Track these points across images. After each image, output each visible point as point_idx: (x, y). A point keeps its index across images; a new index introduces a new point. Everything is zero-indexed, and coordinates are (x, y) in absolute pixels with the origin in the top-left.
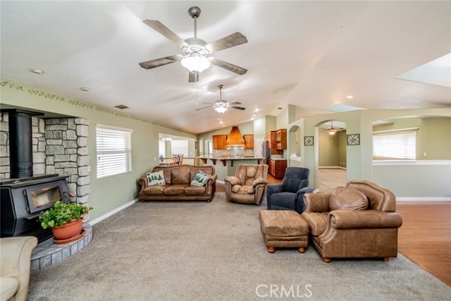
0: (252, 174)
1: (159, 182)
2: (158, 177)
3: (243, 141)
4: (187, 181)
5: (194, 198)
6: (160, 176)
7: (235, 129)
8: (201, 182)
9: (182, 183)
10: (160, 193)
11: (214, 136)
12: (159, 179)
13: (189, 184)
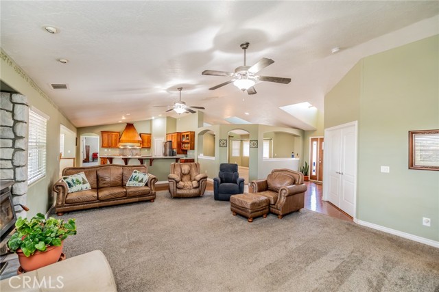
0: (186, 172)
1: (84, 186)
2: (81, 181)
3: (140, 139)
4: (120, 182)
5: (137, 199)
6: (83, 179)
7: (130, 126)
8: (141, 181)
9: (114, 185)
10: (94, 199)
11: (103, 132)
12: (84, 183)
13: (123, 186)
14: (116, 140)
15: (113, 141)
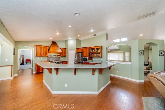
7: (54, 43)
11: (36, 46)
14: (46, 52)
15: (44, 52)
